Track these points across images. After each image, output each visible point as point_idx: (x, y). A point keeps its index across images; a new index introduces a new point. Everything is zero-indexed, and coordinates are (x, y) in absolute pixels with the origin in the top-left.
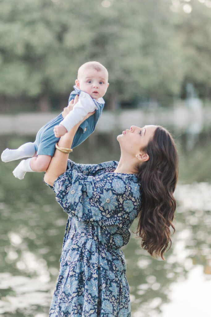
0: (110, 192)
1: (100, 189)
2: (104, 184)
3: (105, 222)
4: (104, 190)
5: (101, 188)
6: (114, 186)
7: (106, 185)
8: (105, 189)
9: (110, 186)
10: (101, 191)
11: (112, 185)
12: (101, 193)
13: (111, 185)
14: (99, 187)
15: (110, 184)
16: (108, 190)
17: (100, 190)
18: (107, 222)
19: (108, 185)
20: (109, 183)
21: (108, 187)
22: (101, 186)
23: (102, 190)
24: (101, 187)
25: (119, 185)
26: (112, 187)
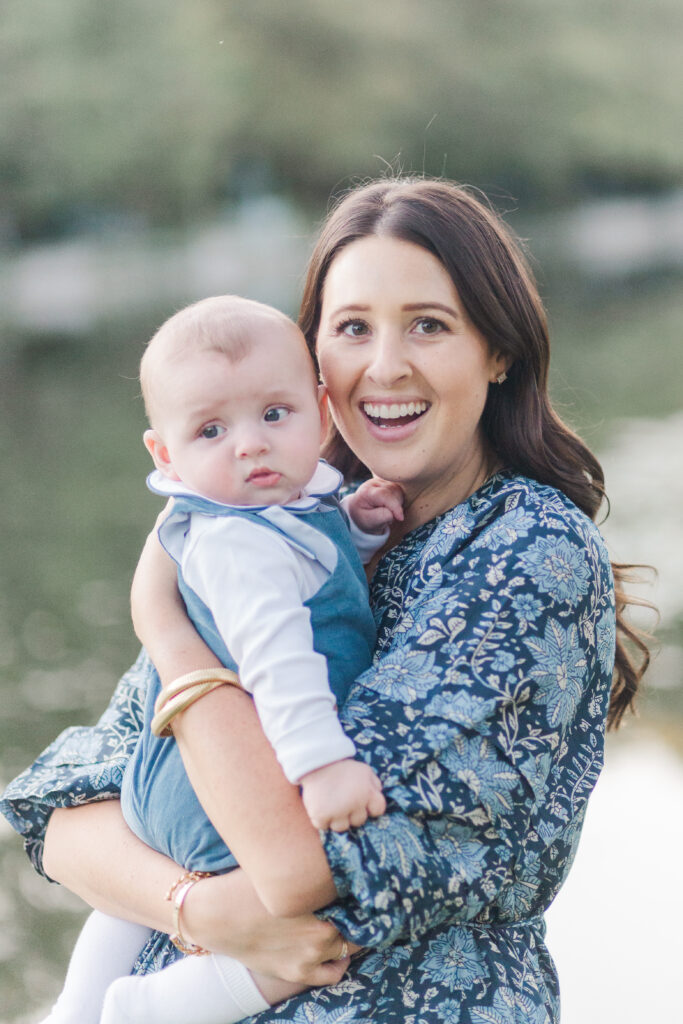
0: (553, 628)
1: (507, 650)
2: (505, 615)
3: (569, 789)
4: (527, 642)
5: (507, 644)
6: (549, 585)
7: (518, 615)
8: (529, 633)
9: (539, 602)
10: (518, 656)
11: (541, 590)
12: (526, 668)
13: (537, 596)
14: (496, 646)
15: (529, 597)
16: (539, 629)
17: (511, 656)
18: (575, 782)
19: (527, 607)
20: (520, 596)
21: (532, 617)
22: (502, 636)
23: (518, 649)
24: (507, 639)
25: (562, 567)
26: (545, 598)
